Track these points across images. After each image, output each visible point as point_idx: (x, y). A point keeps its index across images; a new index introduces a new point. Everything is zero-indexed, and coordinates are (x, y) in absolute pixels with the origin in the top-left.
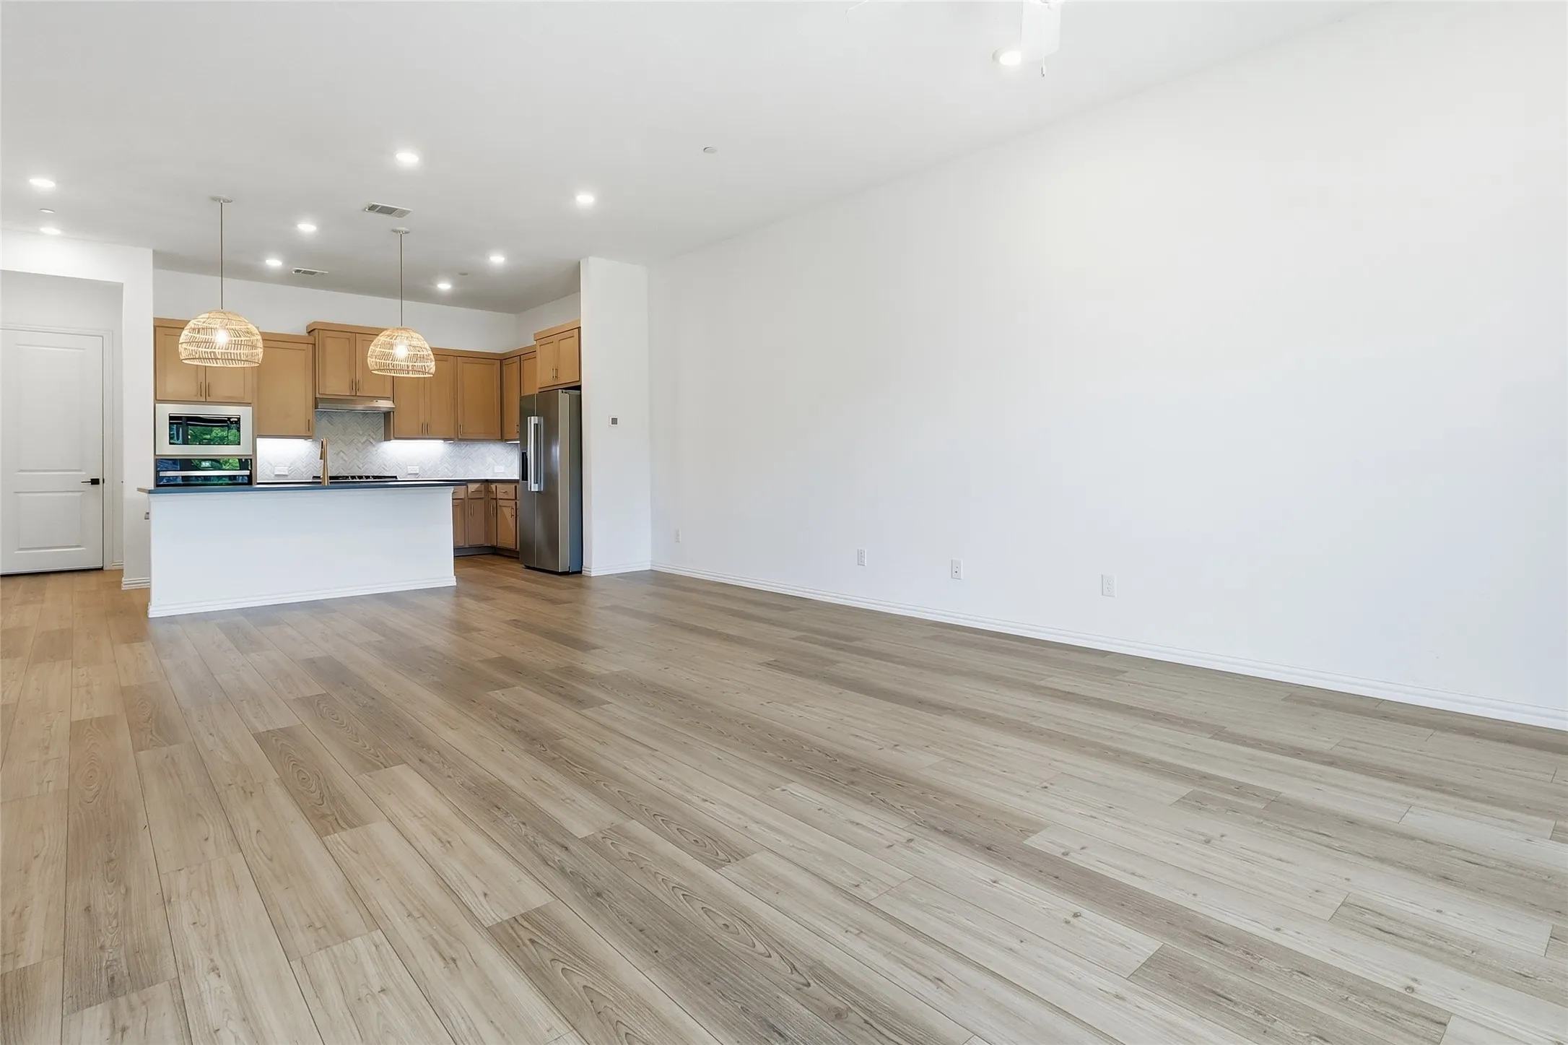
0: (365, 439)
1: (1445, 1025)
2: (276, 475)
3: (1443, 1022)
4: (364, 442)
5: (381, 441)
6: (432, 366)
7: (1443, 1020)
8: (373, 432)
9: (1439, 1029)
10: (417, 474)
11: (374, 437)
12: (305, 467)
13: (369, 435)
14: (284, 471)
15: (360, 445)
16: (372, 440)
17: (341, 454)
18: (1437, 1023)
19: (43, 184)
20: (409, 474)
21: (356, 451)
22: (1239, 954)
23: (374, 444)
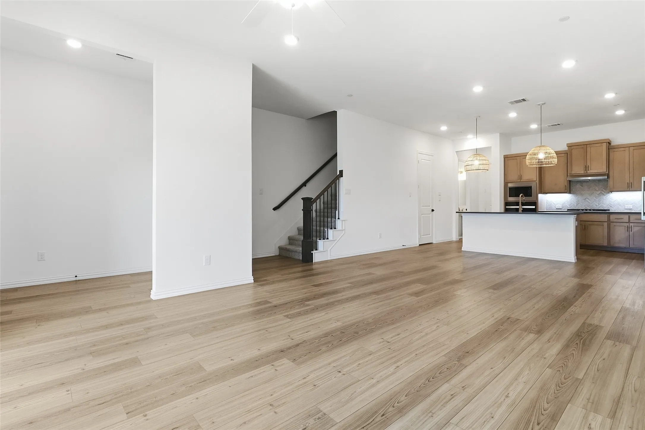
0: (600, 192)
1: (127, 414)
2: (557, 208)
3: (128, 414)
6: (555, 161)
7: (129, 414)
8: (604, 189)
9: (127, 411)
10: (632, 209)
11: (605, 191)
12: (569, 205)
13: (602, 190)
14: (560, 207)
15: (596, 195)
16: (603, 193)
17: (587, 199)
18: (129, 413)
19: (444, 128)
20: (626, 209)
21: (594, 198)
22: (193, 384)
23: (605, 194)
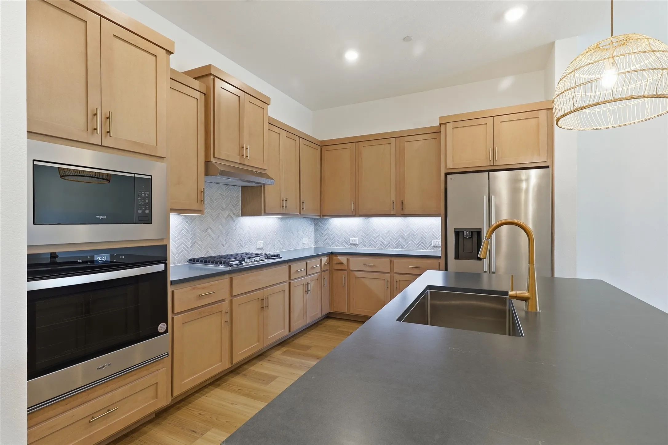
0: (227, 213)
4: (227, 217)
5: (238, 216)
11: (234, 211)
15: (224, 221)
16: (232, 215)
23: (234, 218)
